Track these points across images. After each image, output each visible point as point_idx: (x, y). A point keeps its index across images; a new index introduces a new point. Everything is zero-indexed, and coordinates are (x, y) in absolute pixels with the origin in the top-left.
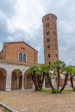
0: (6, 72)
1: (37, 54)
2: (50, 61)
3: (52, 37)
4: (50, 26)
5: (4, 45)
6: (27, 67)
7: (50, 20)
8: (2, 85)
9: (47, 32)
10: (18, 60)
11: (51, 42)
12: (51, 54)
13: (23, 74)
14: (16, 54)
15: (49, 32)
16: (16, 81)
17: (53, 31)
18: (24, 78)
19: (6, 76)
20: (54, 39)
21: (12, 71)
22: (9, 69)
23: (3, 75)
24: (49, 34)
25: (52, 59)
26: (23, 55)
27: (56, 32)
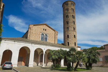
1: (57, 35)
3: (71, 20)
4: (69, 11)
6: (47, 47)
7: (69, 6)
9: (66, 16)
10: (40, 40)
11: (69, 24)
12: (69, 35)
13: (44, 53)
15: (68, 15)
16: (38, 58)
17: (71, 15)
18: (45, 56)
20: (72, 22)
22: (32, 48)
23: (27, 53)
24: (68, 17)
26: (44, 35)
27: (74, 16)
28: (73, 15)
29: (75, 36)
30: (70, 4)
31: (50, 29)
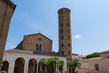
0: (24, 60)
1: (52, 44)
2: (63, 50)
3: (66, 28)
4: (64, 19)
5: (24, 38)
7: (63, 13)
8: (21, 71)
9: (61, 24)
10: (35, 50)
11: (64, 32)
12: (64, 44)
13: (38, 62)
14: (33, 45)
15: (63, 23)
16: (33, 68)
19: (24, 63)
20: (67, 30)
21: (29, 60)
22: (27, 58)
23: (22, 63)
24: (63, 26)
25: (65, 48)
26: (39, 45)
27: (69, 24)
28: (67, 23)
29: (69, 44)
30: (65, 11)
31: (44, 38)
